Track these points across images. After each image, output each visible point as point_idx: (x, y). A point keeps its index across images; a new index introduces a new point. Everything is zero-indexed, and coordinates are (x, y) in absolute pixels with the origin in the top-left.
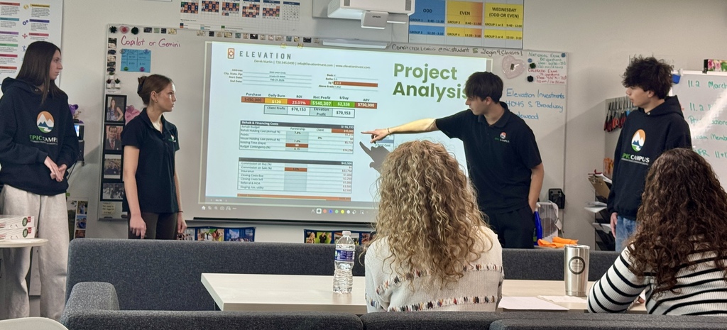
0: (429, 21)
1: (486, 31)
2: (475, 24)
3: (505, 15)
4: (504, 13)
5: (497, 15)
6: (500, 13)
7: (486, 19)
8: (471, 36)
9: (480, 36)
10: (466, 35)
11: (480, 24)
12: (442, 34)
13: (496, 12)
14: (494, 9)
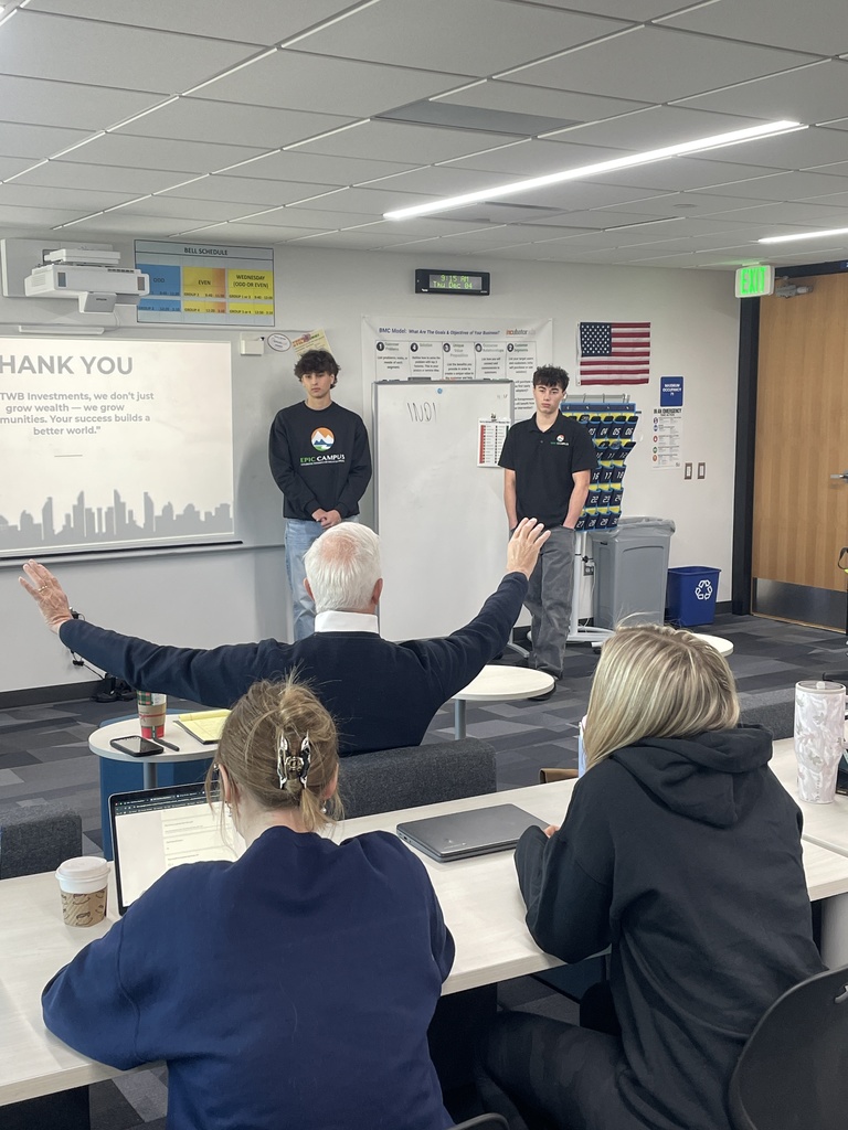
0: (161, 294)
1: (232, 305)
2: (217, 296)
3: (252, 284)
4: (251, 281)
5: (243, 285)
6: (246, 281)
7: (231, 290)
8: (213, 311)
9: (223, 311)
10: (208, 311)
11: (223, 296)
12: (178, 310)
13: (241, 281)
14: (238, 277)
